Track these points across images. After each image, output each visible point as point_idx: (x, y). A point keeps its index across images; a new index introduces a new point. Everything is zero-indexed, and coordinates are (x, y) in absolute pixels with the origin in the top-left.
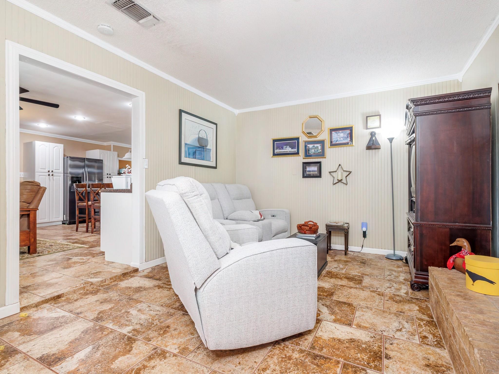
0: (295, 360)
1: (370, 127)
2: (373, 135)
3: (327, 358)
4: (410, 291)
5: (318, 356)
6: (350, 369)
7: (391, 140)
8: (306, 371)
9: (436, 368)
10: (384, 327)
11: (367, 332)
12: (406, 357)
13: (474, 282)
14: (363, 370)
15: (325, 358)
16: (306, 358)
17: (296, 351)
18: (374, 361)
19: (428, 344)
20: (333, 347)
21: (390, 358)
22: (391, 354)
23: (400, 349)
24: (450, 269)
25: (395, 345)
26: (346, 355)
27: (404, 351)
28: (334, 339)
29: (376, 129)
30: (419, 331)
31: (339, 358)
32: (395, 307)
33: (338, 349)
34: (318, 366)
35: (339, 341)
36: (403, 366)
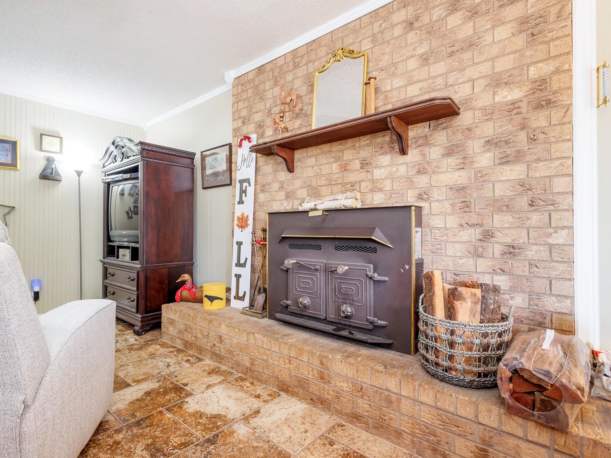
0: (125, 440)
1: (45, 150)
2: (49, 160)
3: (148, 417)
4: (137, 337)
5: (139, 422)
6: (175, 408)
7: (79, 173)
8: (147, 436)
9: (214, 371)
10: (156, 371)
11: (150, 381)
12: (194, 377)
13: (212, 303)
14: (183, 402)
15: (147, 418)
16: (132, 431)
17: (113, 434)
18: (181, 393)
19: (195, 363)
20: (140, 407)
21: (187, 384)
22: (185, 381)
23: (184, 375)
24: (179, 302)
25: (179, 376)
26: (159, 404)
27: (189, 375)
28: (132, 403)
29: (55, 154)
30: (180, 359)
31: (157, 409)
32: (143, 354)
33: (147, 405)
34: (151, 426)
35: (139, 400)
36: (199, 383)
